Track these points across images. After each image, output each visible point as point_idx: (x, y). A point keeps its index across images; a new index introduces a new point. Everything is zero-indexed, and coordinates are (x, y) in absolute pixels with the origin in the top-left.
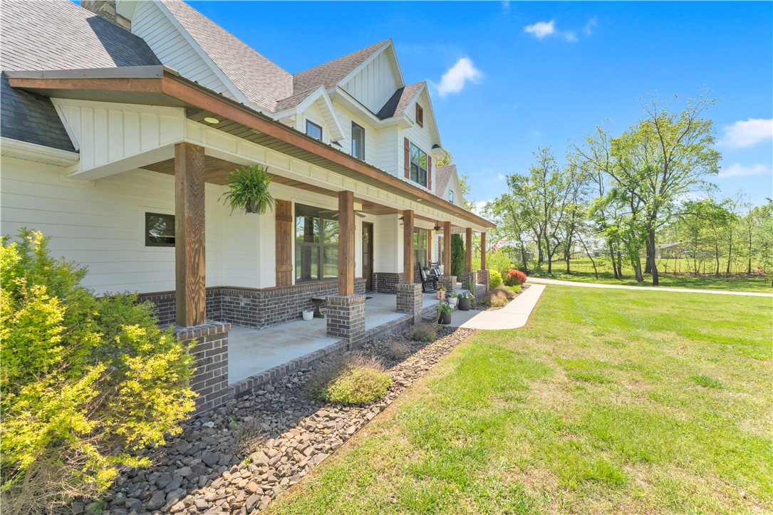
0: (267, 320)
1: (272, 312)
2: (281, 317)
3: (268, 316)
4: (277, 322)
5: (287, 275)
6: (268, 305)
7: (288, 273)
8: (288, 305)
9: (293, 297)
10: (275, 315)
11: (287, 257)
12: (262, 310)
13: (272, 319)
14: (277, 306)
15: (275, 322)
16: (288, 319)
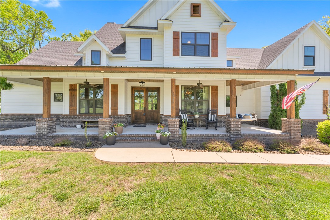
0: (63, 125)
1: (65, 123)
2: (70, 125)
3: (64, 124)
4: (68, 127)
5: (74, 111)
6: (64, 120)
7: (75, 110)
8: (73, 121)
9: (75, 119)
10: (67, 124)
11: (75, 104)
12: (61, 121)
13: (65, 125)
14: (67, 121)
15: (67, 127)
16: (73, 127)
